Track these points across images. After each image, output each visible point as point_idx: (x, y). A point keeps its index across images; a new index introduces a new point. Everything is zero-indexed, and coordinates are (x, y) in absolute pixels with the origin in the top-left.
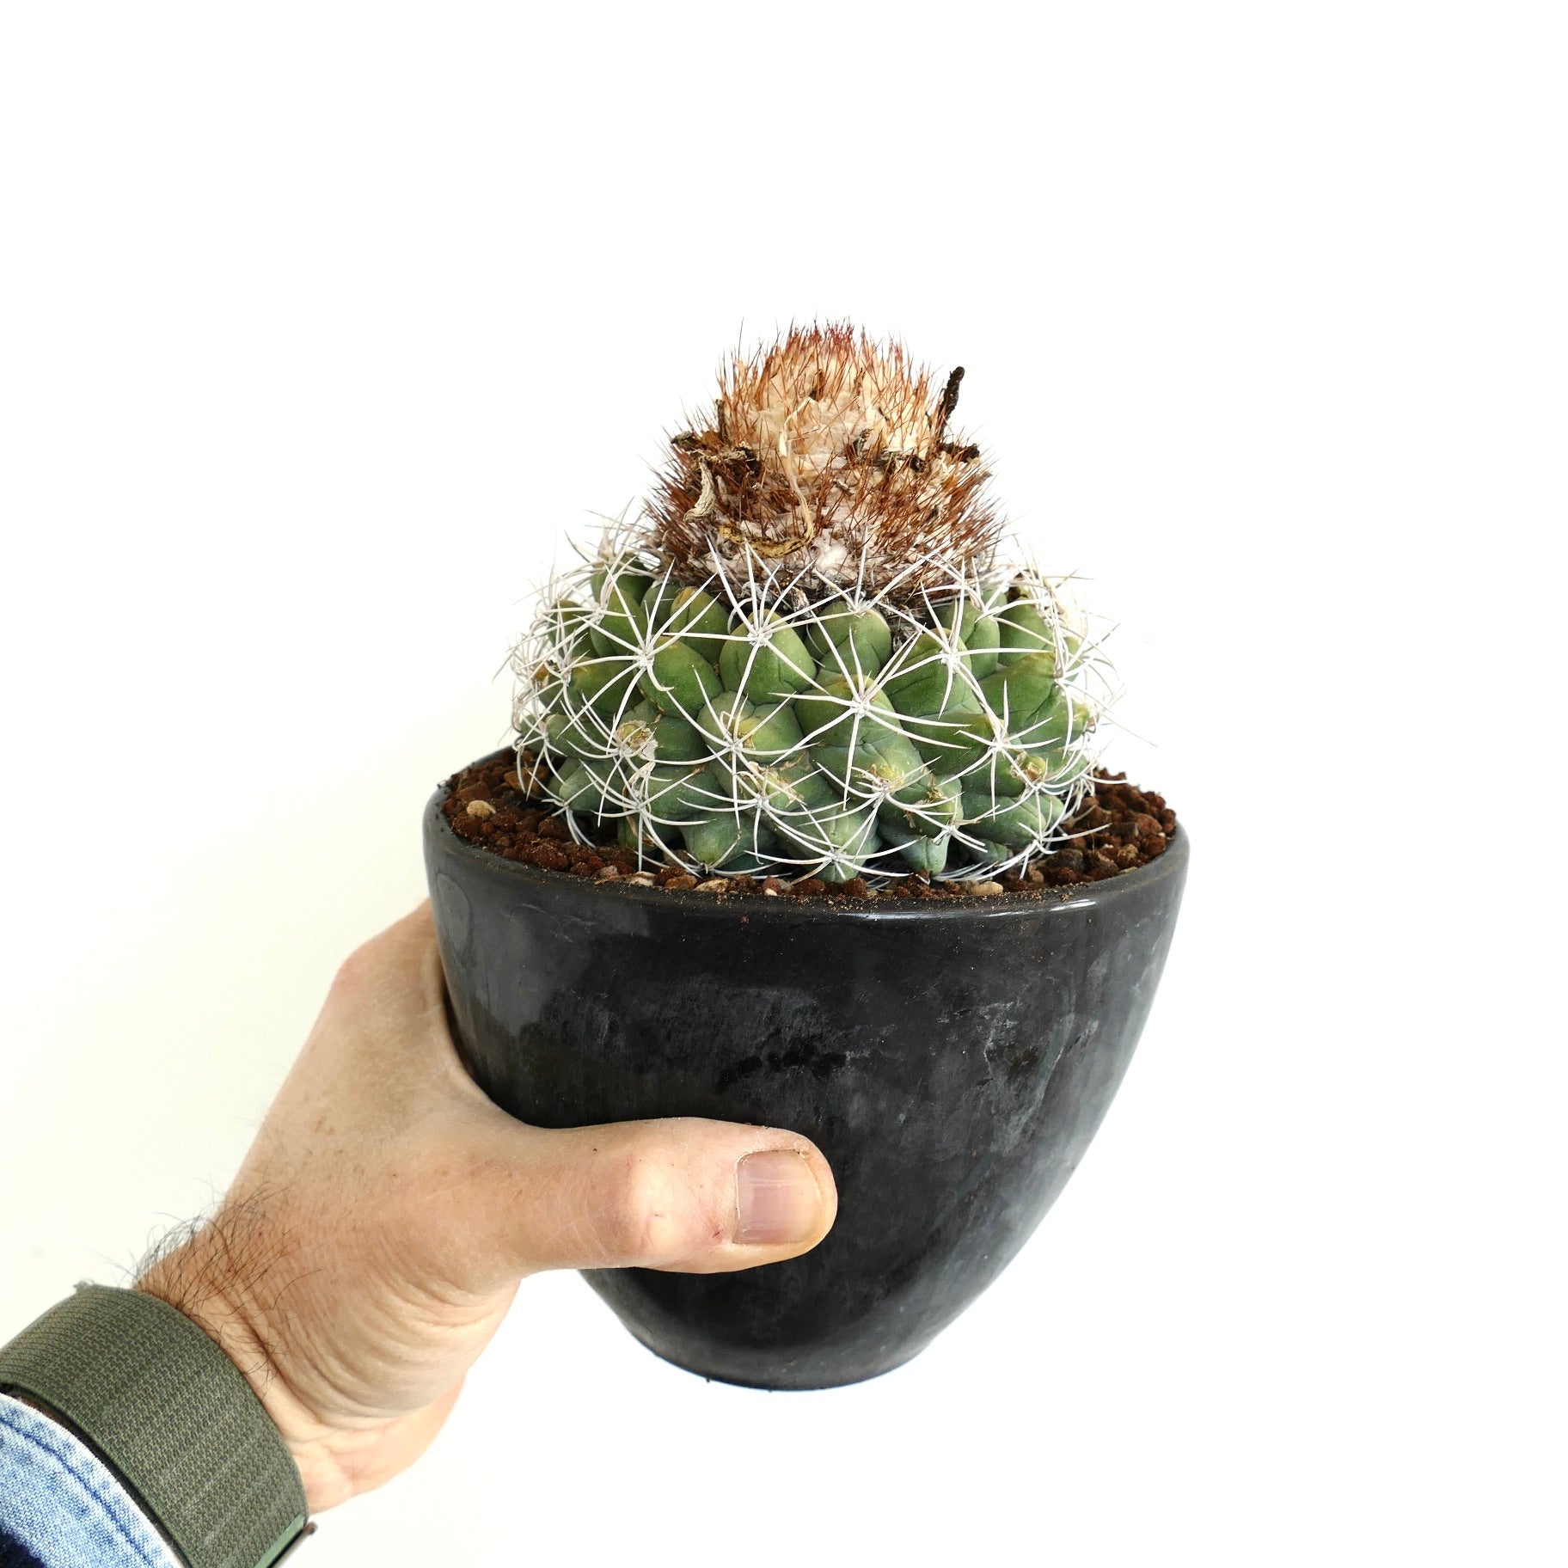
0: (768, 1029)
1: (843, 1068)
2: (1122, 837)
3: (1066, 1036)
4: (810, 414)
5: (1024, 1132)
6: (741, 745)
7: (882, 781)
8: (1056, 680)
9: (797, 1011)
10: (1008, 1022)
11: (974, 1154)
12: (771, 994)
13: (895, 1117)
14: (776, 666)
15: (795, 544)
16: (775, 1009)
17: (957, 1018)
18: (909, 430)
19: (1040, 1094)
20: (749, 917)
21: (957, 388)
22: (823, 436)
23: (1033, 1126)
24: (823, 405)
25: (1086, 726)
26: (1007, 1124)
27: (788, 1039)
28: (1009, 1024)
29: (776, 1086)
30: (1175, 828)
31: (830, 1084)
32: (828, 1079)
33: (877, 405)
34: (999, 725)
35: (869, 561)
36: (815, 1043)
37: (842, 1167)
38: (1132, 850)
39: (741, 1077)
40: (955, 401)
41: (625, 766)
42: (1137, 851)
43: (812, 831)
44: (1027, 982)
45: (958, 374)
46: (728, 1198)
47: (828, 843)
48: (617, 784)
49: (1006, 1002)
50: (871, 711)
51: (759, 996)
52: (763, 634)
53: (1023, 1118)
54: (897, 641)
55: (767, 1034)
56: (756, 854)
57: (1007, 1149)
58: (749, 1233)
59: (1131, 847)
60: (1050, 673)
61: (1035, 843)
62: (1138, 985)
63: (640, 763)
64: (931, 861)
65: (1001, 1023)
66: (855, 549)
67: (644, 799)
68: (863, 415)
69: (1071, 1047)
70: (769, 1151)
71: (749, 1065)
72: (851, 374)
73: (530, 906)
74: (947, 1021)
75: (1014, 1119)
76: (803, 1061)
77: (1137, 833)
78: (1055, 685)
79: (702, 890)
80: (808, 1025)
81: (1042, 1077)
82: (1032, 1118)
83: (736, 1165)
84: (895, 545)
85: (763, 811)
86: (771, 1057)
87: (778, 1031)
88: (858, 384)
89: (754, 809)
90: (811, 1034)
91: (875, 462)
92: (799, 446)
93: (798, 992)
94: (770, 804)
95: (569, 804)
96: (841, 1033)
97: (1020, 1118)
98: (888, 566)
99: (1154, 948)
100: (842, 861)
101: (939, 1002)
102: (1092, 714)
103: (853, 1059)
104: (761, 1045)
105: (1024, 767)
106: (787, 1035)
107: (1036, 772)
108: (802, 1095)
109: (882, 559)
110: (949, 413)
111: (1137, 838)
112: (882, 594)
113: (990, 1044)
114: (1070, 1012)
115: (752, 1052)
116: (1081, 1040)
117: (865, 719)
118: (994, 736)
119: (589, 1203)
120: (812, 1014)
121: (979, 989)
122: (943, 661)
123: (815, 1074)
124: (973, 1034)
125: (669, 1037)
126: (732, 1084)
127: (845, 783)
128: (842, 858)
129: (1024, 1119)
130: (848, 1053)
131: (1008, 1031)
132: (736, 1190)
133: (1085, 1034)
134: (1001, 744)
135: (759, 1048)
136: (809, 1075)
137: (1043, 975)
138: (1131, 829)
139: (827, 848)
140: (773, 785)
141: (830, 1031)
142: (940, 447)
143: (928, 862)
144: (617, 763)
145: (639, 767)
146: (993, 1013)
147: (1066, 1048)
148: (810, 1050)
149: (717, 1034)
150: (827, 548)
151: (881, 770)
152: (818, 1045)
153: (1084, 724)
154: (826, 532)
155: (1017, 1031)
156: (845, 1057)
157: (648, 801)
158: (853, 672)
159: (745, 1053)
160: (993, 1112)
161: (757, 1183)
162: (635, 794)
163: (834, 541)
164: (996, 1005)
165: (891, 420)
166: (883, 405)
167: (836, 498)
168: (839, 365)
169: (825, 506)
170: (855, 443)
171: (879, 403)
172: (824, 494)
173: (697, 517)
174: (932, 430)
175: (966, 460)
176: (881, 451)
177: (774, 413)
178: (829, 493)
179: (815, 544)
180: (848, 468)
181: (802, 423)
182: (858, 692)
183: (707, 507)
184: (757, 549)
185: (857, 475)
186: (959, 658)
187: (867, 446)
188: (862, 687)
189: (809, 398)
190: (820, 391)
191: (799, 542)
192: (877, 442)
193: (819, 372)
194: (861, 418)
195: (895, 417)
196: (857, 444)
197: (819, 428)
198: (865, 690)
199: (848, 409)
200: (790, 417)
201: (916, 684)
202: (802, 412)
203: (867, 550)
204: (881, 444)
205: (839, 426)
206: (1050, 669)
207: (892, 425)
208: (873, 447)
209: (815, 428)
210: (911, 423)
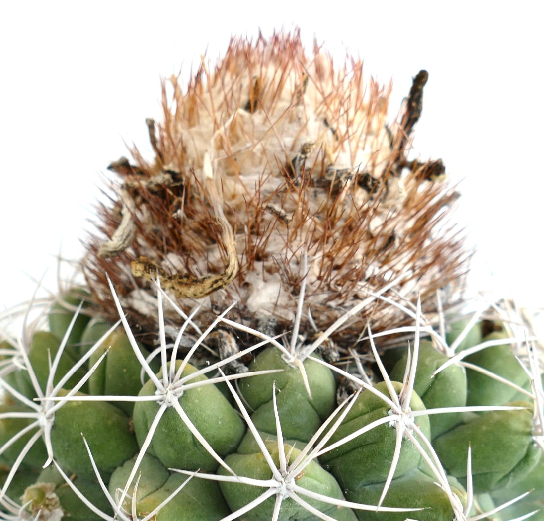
4: (242, 129)
8: (534, 438)
15: (216, 281)
18: (361, 144)
21: (420, 97)
22: (259, 154)
24: (258, 117)
33: (322, 116)
35: (310, 298)
40: (419, 111)
45: (421, 79)
50: (296, 493)
52: (172, 393)
54: (341, 393)
60: (528, 430)
66: (293, 285)
68: (304, 127)
72: (292, 80)
78: (533, 442)
84: (341, 279)
88: (299, 94)
91: (318, 182)
98: (333, 304)
109: (323, 296)
110: (412, 125)
112: (324, 337)
117: (289, 500)
122: (392, 423)
142: (400, 163)
150: (261, 284)
154: (258, 265)
163: (268, 277)
165: (338, 132)
166: (330, 115)
167: (271, 226)
168: (280, 72)
169: (258, 234)
170: (294, 161)
171: (325, 113)
172: (256, 221)
173: (111, 252)
174: (392, 145)
175: (428, 178)
176: (326, 170)
177: (204, 130)
178: (263, 220)
179: (247, 279)
180: (285, 191)
181: (235, 139)
182: (278, 468)
183: (125, 240)
184: (173, 288)
185: (296, 196)
186: (413, 419)
187: (309, 164)
188: (284, 463)
189: (242, 111)
190: (256, 103)
191: (221, 279)
192: (320, 158)
193: (254, 82)
194: (301, 131)
195: (343, 129)
196: (297, 162)
197: (254, 145)
198: (289, 465)
199: (287, 120)
200: (217, 132)
201: (360, 450)
202: (233, 127)
203: (307, 286)
204: (326, 160)
205: (275, 141)
206: (527, 424)
207: (340, 138)
208: (315, 165)
209: (249, 145)
210: (363, 136)
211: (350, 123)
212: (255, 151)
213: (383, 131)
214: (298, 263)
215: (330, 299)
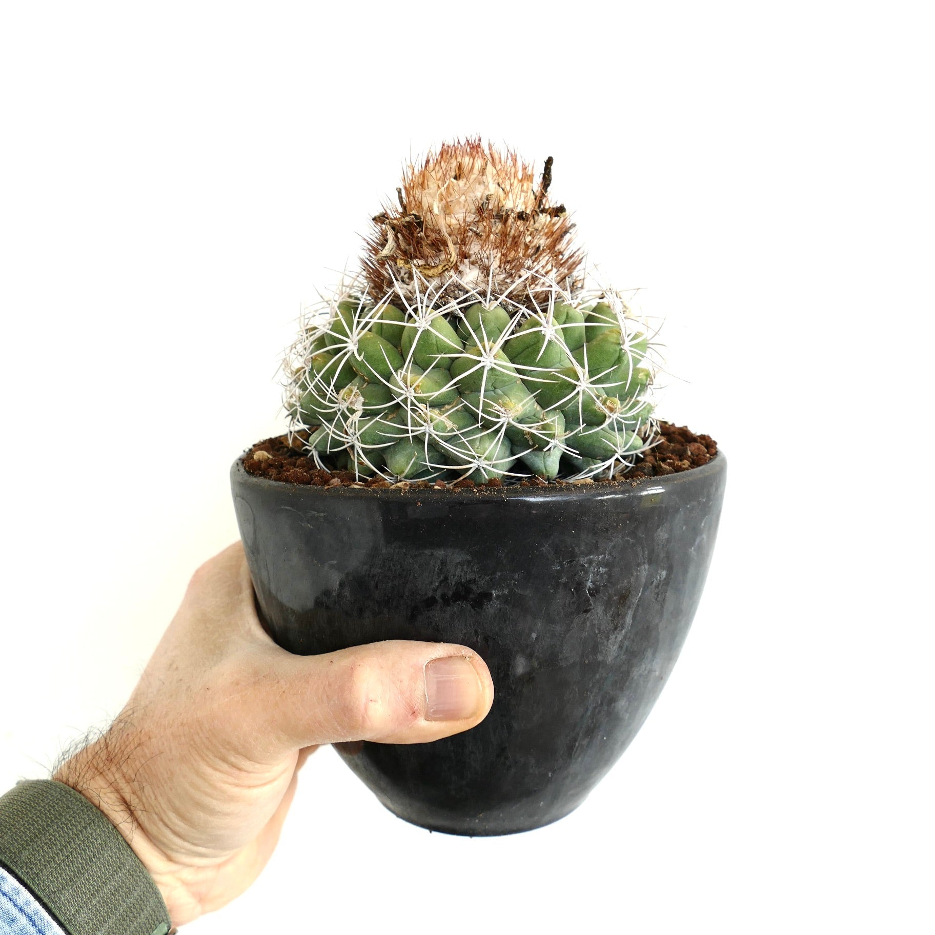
0: (439, 577)
1: (491, 602)
2: (680, 457)
3: (643, 580)
4: (453, 189)
5: (620, 647)
6: (413, 391)
7: (506, 410)
8: (622, 347)
9: (457, 564)
10: (601, 569)
11: (586, 662)
12: (440, 553)
13: (529, 635)
14: (434, 341)
15: (445, 266)
16: (443, 563)
17: (566, 566)
18: (518, 196)
19: (629, 620)
20: (422, 503)
21: (550, 172)
22: (463, 202)
23: (626, 643)
24: (461, 183)
25: (648, 382)
26: (608, 641)
27: (454, 583)
28: (602, 570)
29: (448, 616)
30: (717, 452)
31: (484, 614)
32: (482, 610)
33: (496, 181)
34: (583, 373)
35: (495, 277)
36: (471, 586)
37: (496, 671)
38: (686, 463)
39: (424, 611)
40: (550, 180)
41: (343, 414)
42: (689, 464)
43: (463, 446)
44: (612, 541)
45: (549, 162)
46: (421, 690)
47: (474, 453)
48: (339, 426)
49: (599, 555)
50: (495, 364)
51: (432, 555)
52: (425, 322)
53: (618, 636)
55: (439, 580)
56: (428, 464)
57: (610, 659)
58: (435, 712)
59: (686, 462)
60: (618, 342)
61: (617, 456)
62: (693, 548)
63: (352, 411)
64: (548, 469)
65: (596, 570)
66: (486, 270)
67: (355, 434)
68: (487, 187)
69: (648, 588)
70: (446, 658)
71: (430, 602)
72: (478, 164)
73: (287, 507)
74: (558, 568)
75: (612, 637)
76: (464, 598)
77: (689, 453)
78: (621, 349)
79: (394, 488)
80: (466, 573)
81: (629, 608)
82: (625, 637)
83: (424, 667)
84: (512, 267)
85: (430, 435)
86: (443, 596)
87: (446, 579)
88: (483, 171)
89: (424, 434)
90: (468, 579)
91: (497, 215)
92: (447, 210)
93: (457, 551)
94: (434, 429)
95: (315, 447)
96: (488, 578)
97: (616, 637)
98: (508, 281)
99: (703, 524)
100: (485, 466)
101: (552, 555)
102: (652, 373)
103: (498, 597)
104: (436, 588)
105: (604, 403)
106: (453, 581)
107: (613, 407)
108: (466, 622)
109: (503, 276)
110: (547, 189)
111: (690, 457)
112: (502, 297)
113: (589, 584)
114: (644, 563)
115: (430, 594)
116: (654, 584)
117: (492, 369)
118: (579, 379)
119: (327, 696)
120: (468, 566)
121: (579, 546)
122: (543, 333)
123: (473, 607)
124: (577, 577)
125: (376, 587)
126: (419, 617)
127: (479, 410)
128: (483, 464)
129: (620, 638)
130: (493, 592)
131: (602, 575)
132: (424, 683)
133: (657, 579)
134: (584, 384)
135: (435, 590)
136: (469, 607)
137: (623, 537)
138: (685, 451)
139: (474, 457)
140: (434, 416)
141: (480, 577)
142: (540, 209)
143: (546, 469)
144: (339, 414)
145: (352, 414)
146: (590, 562)
147: (644, 588)
148: (468, 591)
149: (407, 582)
150: (468, 270)
151: (505, 403)
152: (474, 587)
153: (647, 381)
154: (466, 261)
155: (608, 575)
156: (491, 594)
157: (358, 434)
158: (481, 340)
159: (426, 594)
160: (597, 632)
161: (439, 677)
162: (350, 431)
163: (472, 266)
164: (592, 557)
165: (505, 190)
166: (500, 181)
167: (472, 239)
168: (472, 160)
169: (464, 244)
170: (482, 205)
171: (498, 180)
172: (464, 237)
173: (384, 257)
174: (535, 199)
175: (557, 215)
176: (500, 209)
177: (431, 191)
178: (467, 236)
179: (460, 269)
180: (478, 221)
181: (449, 195)
182: (485, 352)
183: (391, 251)
184: (421, 272)
185: (485, 224)
186: (554, 331)
187: (490, 207)
188: (488, 349)
189: (452, 180)
190: (460, 175)
191: (447, 264)
192: (496, 203)
193: (458, 164)
194: (486, 189)
195: (508, 188)
196: (484, 205)
197: (460, 197)
198: (490, 350)
199: (477, 184)
200: (439, 191)
201: (527, 350)
202: (448, 188)
203: (493, 270)
204: (500, 205)
205: (472, 195)
206: (618, 339)
207: (506, 193)
208: (494, 207)
209: (457, 197)
210: (519, 193)
211: (511, 185)
212: (460, 200)
213: (530, 191)
214: (488, 258)
215: (506, 278)
